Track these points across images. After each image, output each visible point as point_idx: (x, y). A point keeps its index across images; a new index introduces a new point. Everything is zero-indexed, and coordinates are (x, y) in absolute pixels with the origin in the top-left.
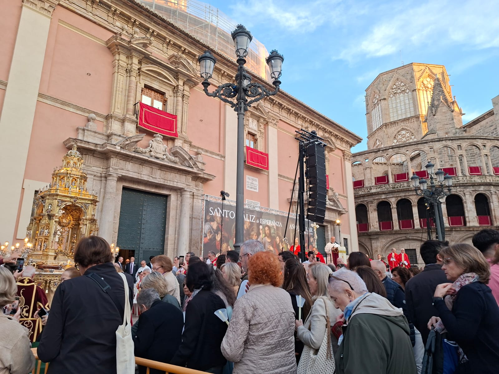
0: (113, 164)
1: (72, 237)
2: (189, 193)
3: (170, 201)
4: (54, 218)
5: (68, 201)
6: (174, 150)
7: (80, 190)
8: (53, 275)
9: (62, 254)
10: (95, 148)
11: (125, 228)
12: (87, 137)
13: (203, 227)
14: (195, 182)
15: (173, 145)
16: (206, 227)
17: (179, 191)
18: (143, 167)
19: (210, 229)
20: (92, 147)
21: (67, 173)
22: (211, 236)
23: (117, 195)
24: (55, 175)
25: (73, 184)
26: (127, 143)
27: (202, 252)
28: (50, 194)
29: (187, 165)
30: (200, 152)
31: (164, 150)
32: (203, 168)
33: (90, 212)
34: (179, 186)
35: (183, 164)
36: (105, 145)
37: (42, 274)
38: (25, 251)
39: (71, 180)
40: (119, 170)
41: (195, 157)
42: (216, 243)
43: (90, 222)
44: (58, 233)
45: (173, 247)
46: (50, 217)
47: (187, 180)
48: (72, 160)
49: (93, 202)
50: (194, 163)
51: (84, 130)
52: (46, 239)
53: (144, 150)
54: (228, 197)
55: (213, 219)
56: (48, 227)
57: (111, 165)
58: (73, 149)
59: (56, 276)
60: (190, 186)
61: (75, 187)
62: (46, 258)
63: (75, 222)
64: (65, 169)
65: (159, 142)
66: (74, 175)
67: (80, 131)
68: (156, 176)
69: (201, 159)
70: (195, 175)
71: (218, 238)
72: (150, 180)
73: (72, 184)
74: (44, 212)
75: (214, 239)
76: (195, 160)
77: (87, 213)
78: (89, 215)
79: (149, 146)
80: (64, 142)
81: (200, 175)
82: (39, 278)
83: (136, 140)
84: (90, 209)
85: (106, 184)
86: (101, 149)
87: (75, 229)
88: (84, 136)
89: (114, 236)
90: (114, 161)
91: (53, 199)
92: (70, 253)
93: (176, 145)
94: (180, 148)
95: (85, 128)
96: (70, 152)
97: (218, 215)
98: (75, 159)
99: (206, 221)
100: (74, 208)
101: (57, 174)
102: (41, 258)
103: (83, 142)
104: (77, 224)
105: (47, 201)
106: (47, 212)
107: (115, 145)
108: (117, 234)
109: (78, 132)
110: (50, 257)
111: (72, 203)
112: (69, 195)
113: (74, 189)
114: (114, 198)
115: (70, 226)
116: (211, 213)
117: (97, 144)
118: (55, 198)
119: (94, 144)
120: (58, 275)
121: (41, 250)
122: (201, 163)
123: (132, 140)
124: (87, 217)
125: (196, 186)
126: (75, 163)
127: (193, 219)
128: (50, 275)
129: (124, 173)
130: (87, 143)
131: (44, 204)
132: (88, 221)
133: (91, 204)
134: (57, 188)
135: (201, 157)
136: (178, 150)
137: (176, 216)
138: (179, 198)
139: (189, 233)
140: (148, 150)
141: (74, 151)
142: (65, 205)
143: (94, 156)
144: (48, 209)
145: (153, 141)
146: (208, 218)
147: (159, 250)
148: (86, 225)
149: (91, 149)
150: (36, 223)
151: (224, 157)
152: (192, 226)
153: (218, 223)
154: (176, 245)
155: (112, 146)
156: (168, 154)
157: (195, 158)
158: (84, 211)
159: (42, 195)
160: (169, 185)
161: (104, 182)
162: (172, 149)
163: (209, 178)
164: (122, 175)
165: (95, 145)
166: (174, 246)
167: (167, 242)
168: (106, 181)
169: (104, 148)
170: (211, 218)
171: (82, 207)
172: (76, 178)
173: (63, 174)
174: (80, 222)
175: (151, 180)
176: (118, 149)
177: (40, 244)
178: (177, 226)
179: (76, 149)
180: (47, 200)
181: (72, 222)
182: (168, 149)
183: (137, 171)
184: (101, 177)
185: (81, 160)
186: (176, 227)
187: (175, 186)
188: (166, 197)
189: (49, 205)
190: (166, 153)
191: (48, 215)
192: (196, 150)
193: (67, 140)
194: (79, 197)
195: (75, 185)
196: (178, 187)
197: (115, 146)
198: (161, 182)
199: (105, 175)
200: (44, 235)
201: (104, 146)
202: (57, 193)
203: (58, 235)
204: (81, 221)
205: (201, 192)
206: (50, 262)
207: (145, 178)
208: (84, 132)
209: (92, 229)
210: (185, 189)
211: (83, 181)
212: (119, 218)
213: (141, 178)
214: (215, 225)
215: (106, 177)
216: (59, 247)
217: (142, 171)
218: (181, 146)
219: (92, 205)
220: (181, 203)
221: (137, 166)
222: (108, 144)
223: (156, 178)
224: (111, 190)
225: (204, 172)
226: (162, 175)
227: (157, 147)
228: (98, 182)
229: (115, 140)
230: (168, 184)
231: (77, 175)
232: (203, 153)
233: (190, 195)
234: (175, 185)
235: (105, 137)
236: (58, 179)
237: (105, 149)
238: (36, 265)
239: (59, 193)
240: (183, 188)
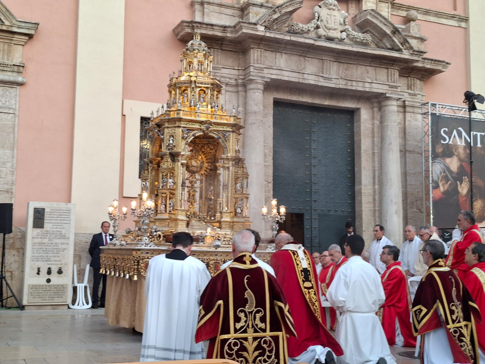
0: (254, 60)
1: (207, 191)
2: (395, 103)
3: (359, 120)
4: (180, 159)
5: (197, 129)
6: (360, 18)
7: (213, 109)
9: (196, 219)
10: (224, 35)
11: (284, 175)
12: (208, 15)
13: (428, 167)
14: (406, 79)
15: (359, 10)
16: (436, 169)
17: (375, 100)
18: (305, 60)
19: (444, 172)
20: (218, 33)
21: (191, 82)
22: (446, 186)
23: (265, 116)
24: (173, 86)
25: (202, 99)
26: (275, 16)
27: (432, 216)
28: (169, 119)
29: (389, 46)
30: (413, 17)
31: (342, 22)
32: (422, 48)
33: (233, 146)
34: (376, 91)
35: (381, 44)
36: (239, 26)
38: (145, 213)
39: (197, 93)
40: (266, 71)
41: (404, 27)
42: (458, 200)
43: (234, 163)
44: (187, 185)
45: (372, 209)
46: (174, 156)
47: (390, 78)
48: (196, 57)
49: (234, 129)
50: (402, 41)
51: (202, 4)
52: (171, 193)
53: (305, 27)
54: (482, 103)
55: (449, 151)
56: (173, 173)
57: (252, 62)
58: (194, 38)
60: (396, 87)
61: (204, 104)
62: (175, 224)
63: (210, 164)
64: (186, 75)
65: (331, 7)
66: (202, 83)
67: (197, 7)
68: (330, 74)
69: (416, 30)
70: (405, 65)
71: (462, 189)
72: (320, 84)
73: (199, 99)
74: (164, 150)
75: (453, 192)
76: (404, 34)
77: (228, 147)
78: (231, 151)
79: (314, 19)
80: (174, 30)
81: (416, 64)
83: (290, 9)
84: (231, 141)
85: (245, 97)
86: (233, 36)
87: (210, 176)
88: (203, 14)
89: (267, 189)
90: (255, 54)
91: (175, 127)
92: (207, 216)
93: (364, 8)
94: (373, 13)
96: (192, 44)
97: (459, 143)
98: (200, 56)
99: (435, 156)
100: (205, 141)
101: (175, 84)
102: (168, 225)
103: (204, 26)
104: (212, 167)
105: (166, 131)
106: (169, 149)
107: (255, 24)
108: (271, 185)
109: (193, 10)
110: (180, 223)
111: (204, 131)
112: (198, 119)
113: (204, 109)
114: (262, 121)
115: (203, 172)
116: (445, 140)
117: (225, 27)
118: (177, 125)
119: (221, 26)
120: (195, 252)
121: (166, 211)
122: (416, 38)
123: (283, 11)
124: (229, 155)
125: (409, 87)
126: (201, 63)
127: (407, 154)
129: (274, 75)
130: (209, 27)
131: (162, 137)
132: (231, 162)
133: (233, 132)
134: (179, 108)
135: (416, 27)
136: (369, 17)
137: (373, 149)
138: (375, 115)
139: (402, 182)
140: (312, 25)
141: (197, 41)
142: (193, 135)
143: (223, 50)
144: (169, 144)
145: (320, 7)
146: (439, 150)
147: (345, 214)
148: (228, 168)
149: (218, 36)
150: (153, 168)
151: (466, 20)
152: (405, 167)
153: (460, 160)
154: (377, 205)
155: (251, 26)
156: (350, 30)
157: (403, 30)
158: (223, 144)
159: (157, 121)
160: (356, 91)
161: (242, 94)
162: (358, 17)
163: (435, 68)
164: (271, 79)
165: (222, 29)
166: (374, 206)
167: (359, 198)
168: (246, 92)
169: (237, 32)
170: (444, 149)
171: (220, 138)
172: (205, 89)
173: (185, 83)
174: (217, 164)
175: (323, 83)
176: (261, 30)
177: (164, 201)
178: (377, 168)
179: (199, 38)
180: (166, 129)
181: (206, 165)
182: (350, 18)
183: (295, 68)
184: (237, 85)
185: (208, 57)
186: (374, 171)
187: (367, 90)
188: (352, 113)
189: (170, 136)
190: (347, 27)
191: (170, 154)
192: (404, 14)
193: (179, 25)
194: (213, 120)
195: (204, 101)
196: (374, 92)
197: (255, 27)
198: (341, 84)
199: (243, 81)
200: (168, 187)
201: (237, 27)
202: (179, 116)
203: (188, 187)
204: (218, 162)
205: (419, 99)
207: (311, 80)
208: (204, 8)
209: (239, 176)
210: (387, 95)
211: (215, 93)
212: (271, 158)
213: (304, 82)
214: (454, 164)
215: (244, 85)
216: (191, 206)
217: (304, 68)
218: (375, 8)
219: (235, 134)
220: (381, 122)
221: (295, 58)
222: (244, 25)
223: (330, 79)
224: (255, 107)
225: (425, 56)
226: (340, 72)
227: (329, 16)
228: (233, 94)
229: (254, 15)
230: (354, 88)
231: (205, 84)
232: (420, 17)
233: (398, 106)
234: (367, 88)
235: (237, 12)
236: (178, 94)
237: (239, 33)
238: (162, 235)
239: (182, 115)
240: (382, 93)
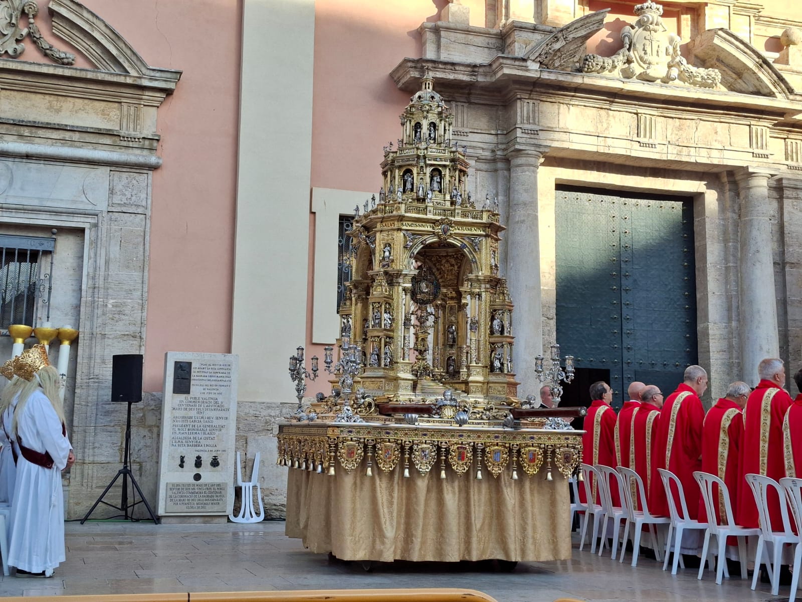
0: (522, 117)
2: (764, 183)
4: (401, 280)
5: (428, 233)
8: (416, 429)
9: (428, 377)
10: (473, 79)
11: (574, 305)
12: (447, 49)
14: (783, 141)
18: (608, 115)
20: (463, 77)
21: (418, 157)
23: (542, 208)
24: (390, 166)
26: (557, 46)
28: (383, 218)
29: (752, 89)
31: (671, 50)
34: (730, 163)
35: (737, 86)
36: (497, 64)
37: (391, 429)
39: (428, 174)
40: (542, 135)
41: (775, 55)
43: (488, 286)
44: (412, 322)
45: (727, 361)
46: (392, 278)
47: (754, 141)
48: (426, 117)
49: (489, 231)
50: (775, 79)
51: (437, 30)
52: (388, 336)
53: (608, 61)
56: (390, 304)
57: (519, 121)
58: (424, 87)
59: (425, 432)
60: (766, 156)
62: (395, 385)
64: (410, 147)
65: (651, 26)
66: (435, 159)
67: (429, 36)
68: (650, 137)
69: (799, 60)
70: (781, 119)
72: (634, 154)
74: (376, 267)
76: (777, 66)
77: (478, 261)
78: (484, 268)
79: (622, 46)
80: (391, 75)
82: (385, 437)
83: (583, 33)
84: (484, 251)
85: (508, 179)
86: (488, 79)
88: (439, 46)
89: (547, 329)
90: (524, 109)
91: (393, 230)
93: (708, 26)
94: (723, 35)
95: (439, 23)
96: (420, 97)
98: (433, 115)
100: (441, 252)
101: (393, 162)
102: (384, 387)
103: (440, 66)
104: (454, 294)
105: (379, 236)
106: (384, 266)
107: (524, 60)
108: (553, 323)
109: (422, 41)
110: (402, 383)
111: (439, 236)
112: (429, 216)
113: (439, 200)
114: (536, 217)
115: (438, 302)
117: (475, 66)
118: (396, 227)
119: (468, 66)
120: (427, 430)
121: (379, 365)
122: (798, 73)
123: (571, 37)
124: (480, 274)
125: (789, 156)
127: (787, 269)
128: (409, 429)
129: (556, 141)
130: (449, 67)
131: (373, 246)
132: (483, 286)
133: (487, 236)
134: (400, 200)
135: (798, 54)
136: (717, 41)
137: (727, 261)
138: (730, 203)
139: (778, 315)
140: (620, 58)
141: (427, 92)
142: (422, 243)
143: (470, 103)
144: (384, 258)
145: (633, 27)
148: (480, 295)
149: (462, 81)
150: (359, 296)
154: (735, 354)
155: (517, 63)
156: (684, 63)
157: (776, 61)
158: (470, 257)
159: (365, 222)
160: (696, 164)
161: (502, 173)
165: (469, 69)
166: (731, 357)
167: (705, 343)
168: (509, 170)
169: (495, 74)
171: (465, 246)
172: (440, 168)
173: (409, 160)
174: (462, 289)
175: (638, 152)
176: (533, 70)
179: (431, 87)
180: (378, 234)
183: (591, 129)
184: (494, 161)
185: (446, 116)
187: (716, 162)
188: (690, 200)
189: (385, 246)
190: (678, 58)
191: (386, 273)
193: (400, 66)
194: (454, 218)
196: (727, 166)
197: (524, 64)
198: (671, 154)
199: (505, 153)
200: (383, 327)
201: (494, 66)
202: (399, 213)
203: (414, 326)
204: (462, 285)
206: (405, 396)
207: (619, 148)
208: (440, 37)
209: (497, 307)
210: (751, 170)
212: (553, 277)
213: (607, 151)
215: (507, 160)
216: (420, 357)
217: (607, 128)
218: (726, 27)
219: (489, 240)
220: (740, 217)
222: (505, 61)
223: (652, 146)
224: (525, 194)
226: (669, 133)
227: (648, 42)
228: (488, 175)
229: (522, 45)
230: (693, 160)
231: (441, 160)
233: (770, 188)
235: (494, 41)
236: (397, 177)
237: (499, 74)
238: (373, 404)
239: (403, 212)
240: (742, 167)
